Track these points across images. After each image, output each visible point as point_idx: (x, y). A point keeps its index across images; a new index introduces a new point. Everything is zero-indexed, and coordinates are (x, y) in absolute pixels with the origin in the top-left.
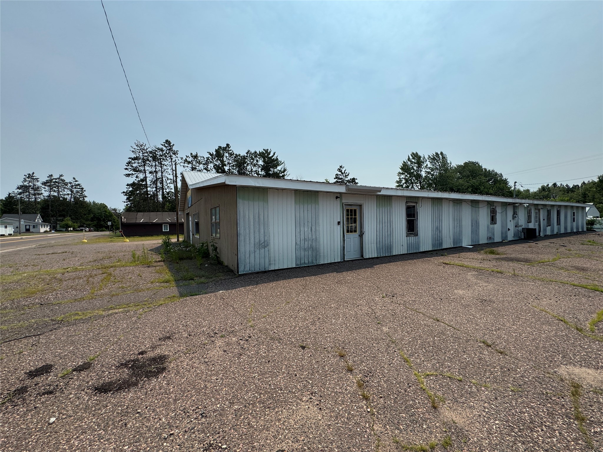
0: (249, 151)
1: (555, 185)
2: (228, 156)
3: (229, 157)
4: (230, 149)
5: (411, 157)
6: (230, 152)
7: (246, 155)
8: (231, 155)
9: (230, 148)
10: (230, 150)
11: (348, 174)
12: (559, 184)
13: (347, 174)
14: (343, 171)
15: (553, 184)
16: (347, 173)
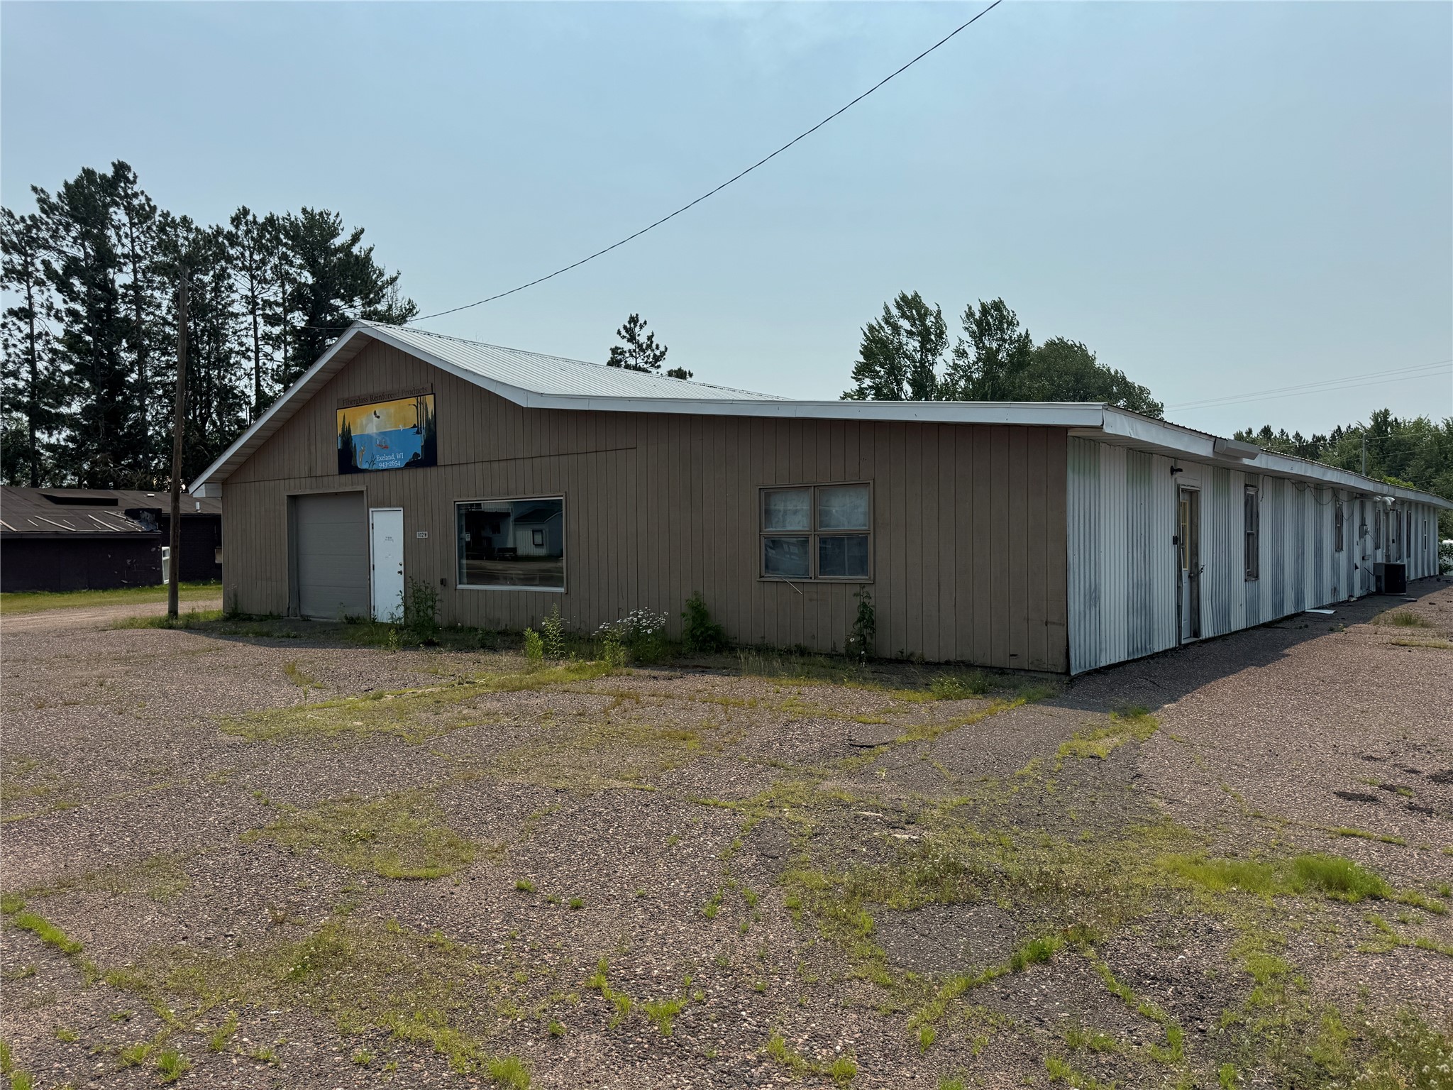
0: (245, 212)
1: (1266, 431)
2: (125, 219)
3: (133, 225)
4: (137, 188)
5: (895, 312)
6: (135, 202)
7: (228, 227)
8: (141, 214)
9: (134, 182)
10: (135, 195)
11: (663, 354)
12: (1276, 432)
13: (658, 353)
14: (642, 339)
15: (1262, 431)
16: (657, 347)
